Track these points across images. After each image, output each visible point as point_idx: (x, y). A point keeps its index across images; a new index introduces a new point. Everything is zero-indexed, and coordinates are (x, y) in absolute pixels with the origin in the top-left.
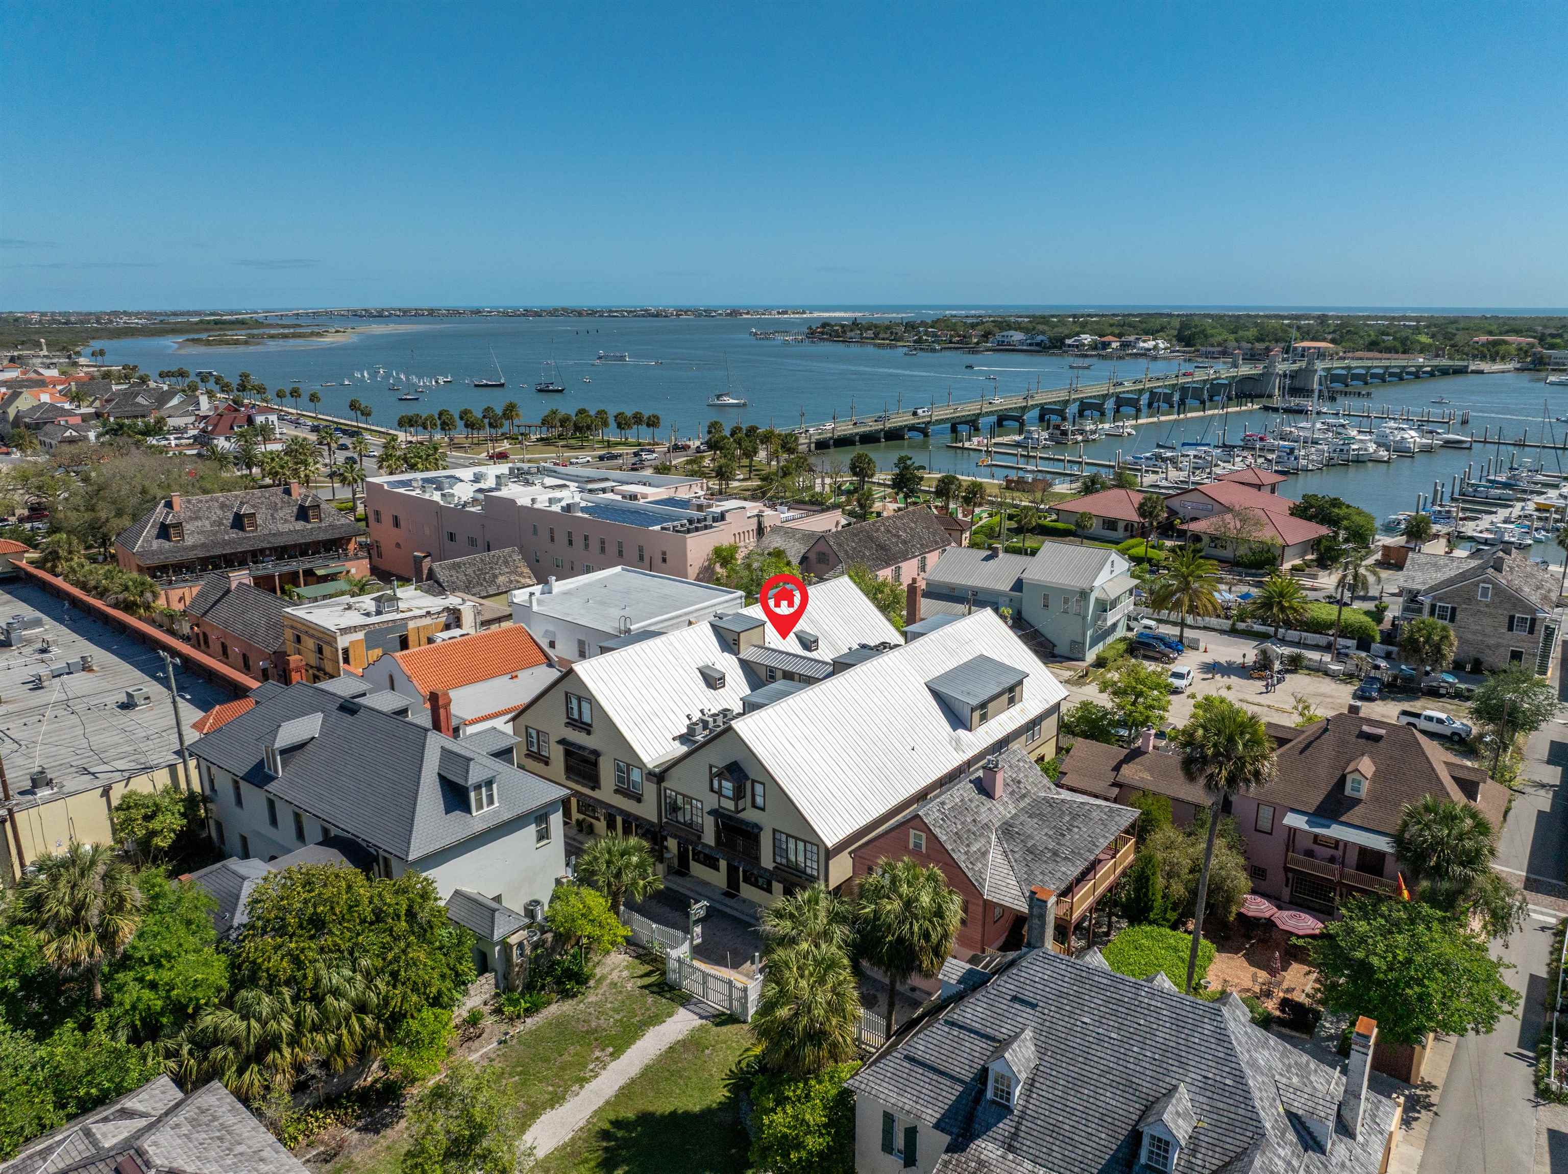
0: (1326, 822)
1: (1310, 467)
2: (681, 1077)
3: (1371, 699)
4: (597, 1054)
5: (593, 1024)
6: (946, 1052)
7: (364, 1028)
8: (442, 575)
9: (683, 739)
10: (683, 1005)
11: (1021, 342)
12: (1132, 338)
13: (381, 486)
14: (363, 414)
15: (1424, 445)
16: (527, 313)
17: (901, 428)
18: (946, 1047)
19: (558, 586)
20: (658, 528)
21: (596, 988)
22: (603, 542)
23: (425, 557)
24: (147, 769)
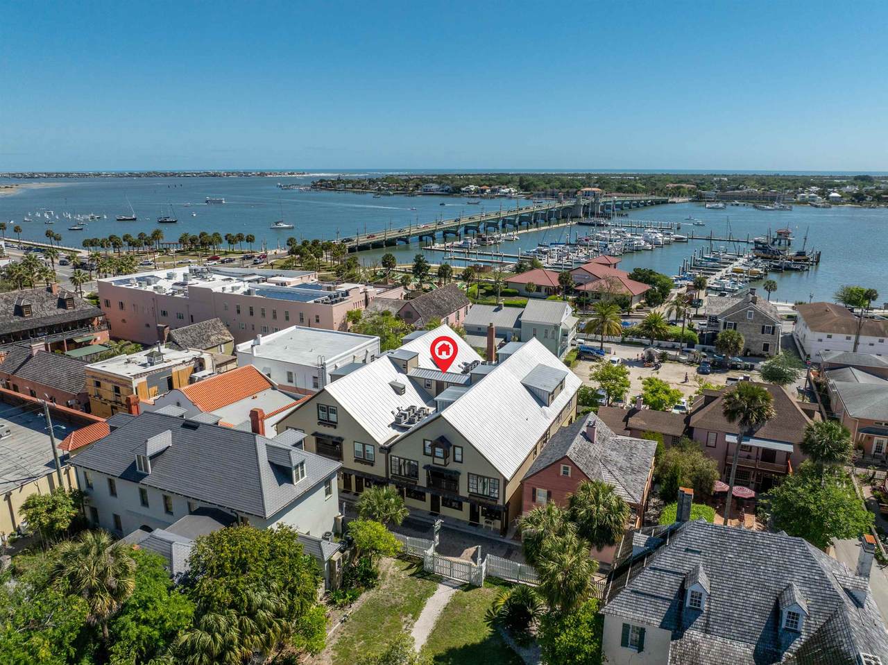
0: (747, 438)
1: (616, 254)
2: (459, 624)
3: (707, 374)
4: (405, 619)
5: (393, 602)
6: (655, 585)
7: (281, 626)
8: (177, 338)
9: (395, 425)
10: (441, 583)
11: (437, 190)
12: (497, 187)
13: (109, 284)
14: (55, 239)
15: (666, 241)
16: (131, 175)
17: (394, 239)
18: (654, 582)
19: (263, 340)
20: (312, 302)
21: (384, 580)
22: (274, 312)
23: (166, 327)
24: (31, 478)
